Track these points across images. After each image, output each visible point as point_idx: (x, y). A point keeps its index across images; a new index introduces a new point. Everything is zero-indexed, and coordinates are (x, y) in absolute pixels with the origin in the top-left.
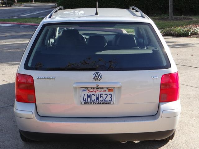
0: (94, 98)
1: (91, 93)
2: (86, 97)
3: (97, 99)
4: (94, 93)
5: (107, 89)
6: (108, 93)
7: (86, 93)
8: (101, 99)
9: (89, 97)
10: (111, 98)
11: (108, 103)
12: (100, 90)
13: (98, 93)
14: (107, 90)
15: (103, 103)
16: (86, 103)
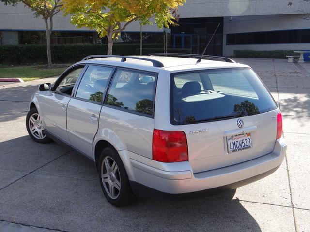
0: (238, 145)
1: (236, 140)
2: (232, 145)
3: (241, 145)
5: (246, 134)
6: (247, 138)
7: (232, 141)
8: (243, 145)
9: (234, 144)
10: (250, 142)
11: (248, 148)
12: (242, 136)
13: (240, 139)
14: (246, 136)
15: (245, 148)
16: (233, 151)
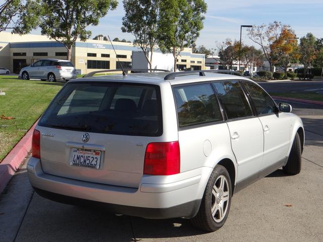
0: (82, 160)
1: (81, 155)
2: (76, 158)
3: (85, 161)
4: (83, 155)
5: (94, 152)
6: (95, 156)
7: (77, 154)
8: (87, 162)
9: (78, 158)
10: (96, 161)
11: (92, 167)
12: (88, 152)
13: (86, 155)
15: (89, 166)
16: (75, 164)
